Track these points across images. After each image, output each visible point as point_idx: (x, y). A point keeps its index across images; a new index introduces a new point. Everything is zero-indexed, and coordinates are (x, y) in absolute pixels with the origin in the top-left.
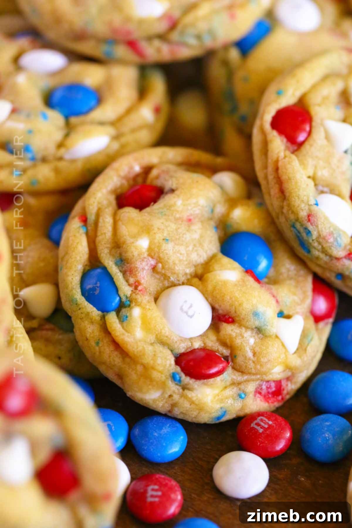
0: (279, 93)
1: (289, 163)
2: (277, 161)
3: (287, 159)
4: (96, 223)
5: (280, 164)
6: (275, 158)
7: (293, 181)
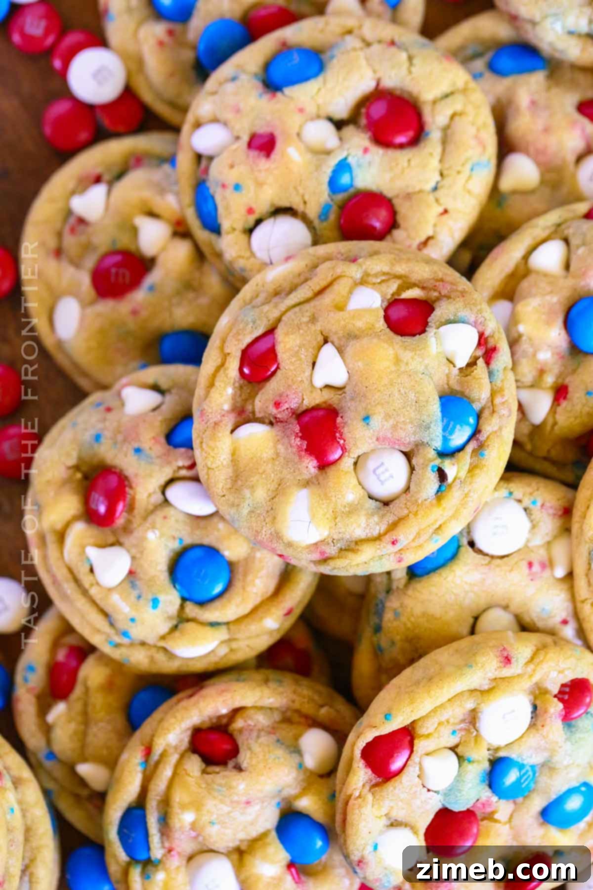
0: (387, 716)
1: (360, 807)
2: (350, 796)
3: (360, 800)
4: (157, 764)
5: (351, 802)
6: (349, 792)
7: (354, 828)
